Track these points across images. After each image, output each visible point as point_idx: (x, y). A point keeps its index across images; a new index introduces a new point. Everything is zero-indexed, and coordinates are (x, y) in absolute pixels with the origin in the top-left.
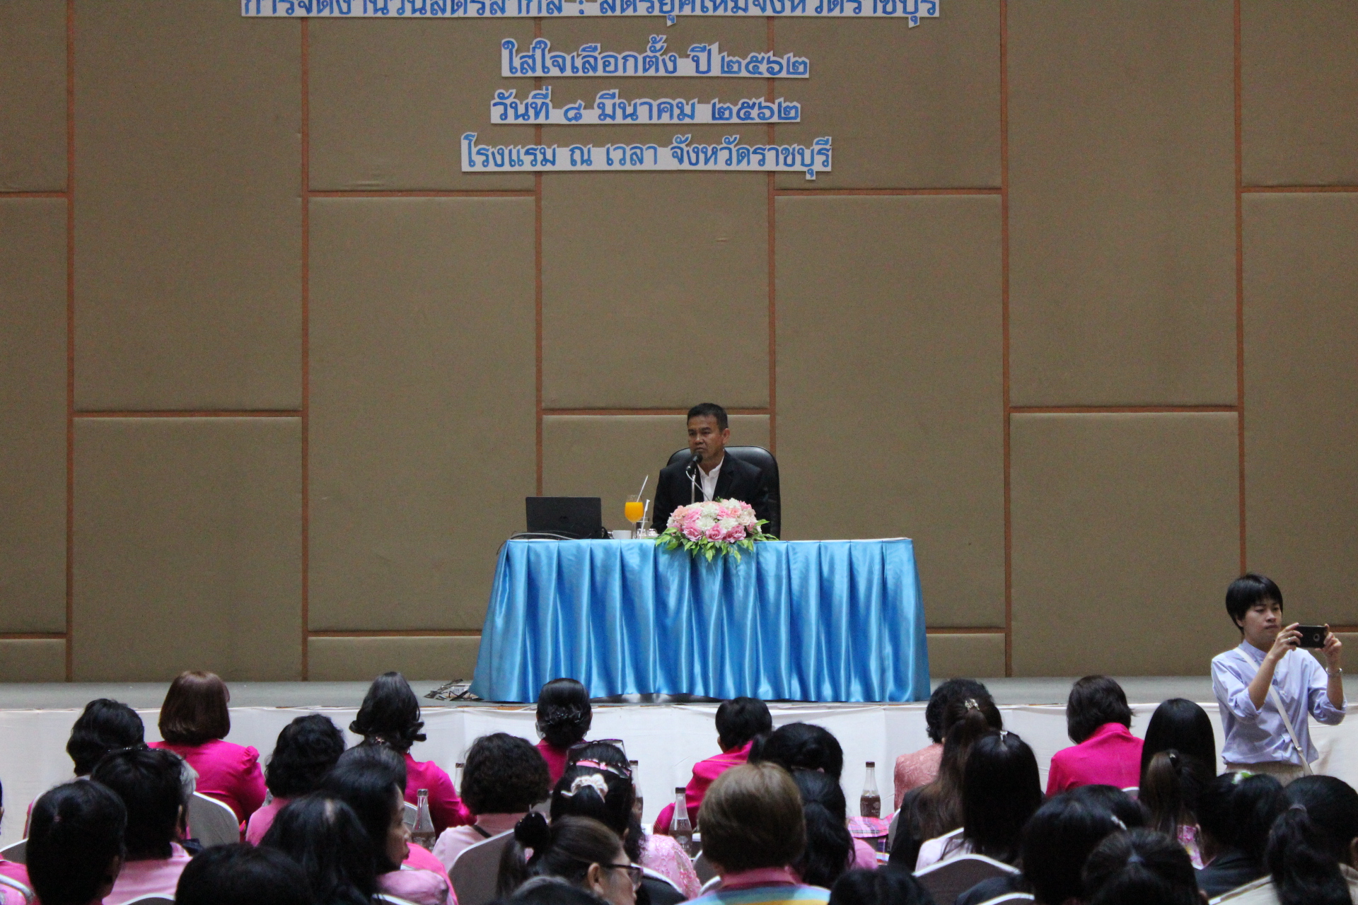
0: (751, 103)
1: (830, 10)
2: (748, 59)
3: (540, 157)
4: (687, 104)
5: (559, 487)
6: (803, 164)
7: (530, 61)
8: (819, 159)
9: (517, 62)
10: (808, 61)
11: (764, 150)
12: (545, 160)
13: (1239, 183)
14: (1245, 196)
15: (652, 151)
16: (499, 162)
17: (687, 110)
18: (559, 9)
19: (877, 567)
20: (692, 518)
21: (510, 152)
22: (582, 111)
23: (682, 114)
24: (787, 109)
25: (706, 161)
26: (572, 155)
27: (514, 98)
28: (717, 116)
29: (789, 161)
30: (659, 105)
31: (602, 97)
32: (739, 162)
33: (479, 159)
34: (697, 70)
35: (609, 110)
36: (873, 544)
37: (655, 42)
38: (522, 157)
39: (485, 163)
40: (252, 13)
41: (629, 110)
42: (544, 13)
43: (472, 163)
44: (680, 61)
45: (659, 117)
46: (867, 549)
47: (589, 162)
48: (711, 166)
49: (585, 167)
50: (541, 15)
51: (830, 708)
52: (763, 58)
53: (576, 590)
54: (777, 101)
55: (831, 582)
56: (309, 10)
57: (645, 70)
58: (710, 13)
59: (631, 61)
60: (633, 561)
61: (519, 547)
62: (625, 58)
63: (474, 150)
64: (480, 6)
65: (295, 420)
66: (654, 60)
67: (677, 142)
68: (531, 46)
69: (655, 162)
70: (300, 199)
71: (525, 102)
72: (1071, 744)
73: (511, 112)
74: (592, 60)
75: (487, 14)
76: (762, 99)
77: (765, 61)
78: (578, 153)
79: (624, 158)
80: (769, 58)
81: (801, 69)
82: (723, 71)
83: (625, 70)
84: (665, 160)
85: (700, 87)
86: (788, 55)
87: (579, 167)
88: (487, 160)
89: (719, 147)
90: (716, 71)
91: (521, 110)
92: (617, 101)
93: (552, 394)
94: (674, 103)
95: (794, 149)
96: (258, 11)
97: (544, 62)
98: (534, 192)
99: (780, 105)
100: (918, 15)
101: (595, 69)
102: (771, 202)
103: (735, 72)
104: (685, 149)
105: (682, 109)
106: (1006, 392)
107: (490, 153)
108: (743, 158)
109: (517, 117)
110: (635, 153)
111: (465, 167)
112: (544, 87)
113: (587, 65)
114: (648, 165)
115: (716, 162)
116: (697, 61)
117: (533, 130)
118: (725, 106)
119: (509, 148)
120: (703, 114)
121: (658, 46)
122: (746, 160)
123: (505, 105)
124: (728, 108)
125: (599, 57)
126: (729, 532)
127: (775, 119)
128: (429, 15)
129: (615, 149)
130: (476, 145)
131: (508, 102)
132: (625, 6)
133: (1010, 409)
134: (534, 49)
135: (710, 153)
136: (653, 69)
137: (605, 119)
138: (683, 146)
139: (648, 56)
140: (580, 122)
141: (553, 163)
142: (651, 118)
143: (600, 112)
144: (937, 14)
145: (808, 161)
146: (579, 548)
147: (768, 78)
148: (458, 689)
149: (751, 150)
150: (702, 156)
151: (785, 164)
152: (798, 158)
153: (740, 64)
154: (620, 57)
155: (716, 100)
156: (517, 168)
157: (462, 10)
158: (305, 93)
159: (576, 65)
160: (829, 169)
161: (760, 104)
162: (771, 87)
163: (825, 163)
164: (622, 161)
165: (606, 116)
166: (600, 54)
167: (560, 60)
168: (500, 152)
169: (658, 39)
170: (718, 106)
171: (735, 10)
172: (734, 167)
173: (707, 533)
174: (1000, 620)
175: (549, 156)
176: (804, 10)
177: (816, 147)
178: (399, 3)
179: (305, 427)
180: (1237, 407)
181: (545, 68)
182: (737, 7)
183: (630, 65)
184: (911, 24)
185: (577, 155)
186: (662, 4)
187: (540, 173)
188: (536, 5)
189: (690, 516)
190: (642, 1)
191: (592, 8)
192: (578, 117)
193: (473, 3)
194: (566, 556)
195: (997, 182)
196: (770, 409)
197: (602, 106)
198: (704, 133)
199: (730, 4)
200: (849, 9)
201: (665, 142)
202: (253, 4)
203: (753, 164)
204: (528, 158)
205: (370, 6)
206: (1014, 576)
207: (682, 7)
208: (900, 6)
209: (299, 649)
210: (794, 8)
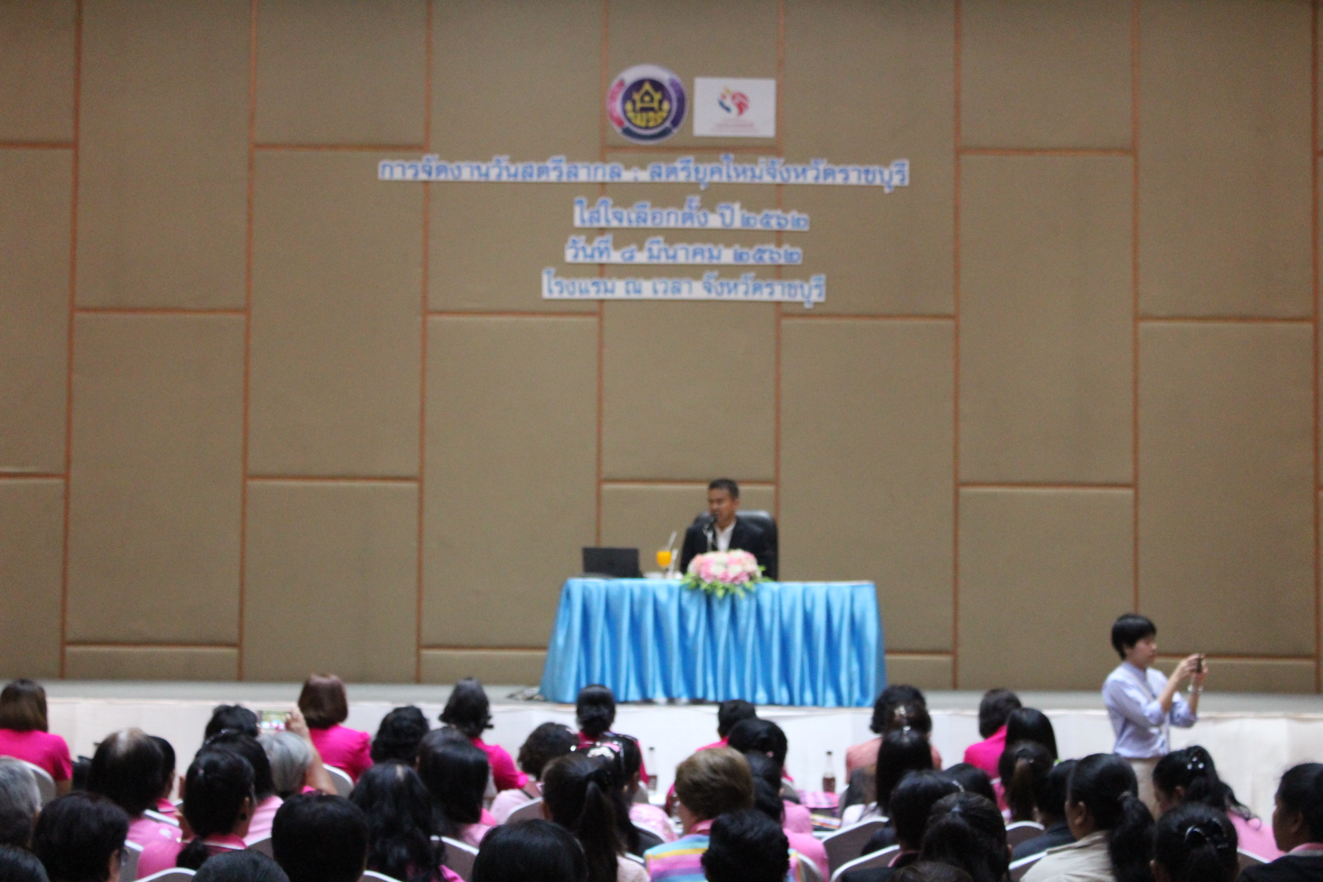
0: (764, 249)
1: (825, 179)
2: (762, 216)
3: (602, 288)
4: (715, 249)
5: (609, 542)
6: (803, 296)
7: (596, 215)
8: (815, 292)
9: (586, 215)
10: (807, 217)
11: (773, 284)
12: (606, 291)
13: (1136, 314)
14: (1141, 324)
15: (688, 284)
16: (572, 291)
17: (715, 253)
18: (619, 175)
19: (848, 604)
21: (580, 283)
22: (635, 254)
23: (711, 257)
24: (791, 254)
25: (729, 292)
26: (627, 287)
27: (584, 243)
28: (738, 258)
29: (792, 293)
30: (694, 250)
31: (650, 243)
32: (754, 293)
33: (556, 289)
34: (723, 224)
35: (655, 252)
36: (845, 586)
37: (691, 202)
38: (589, 288)
39: (561, 292)
40: (387, 176)
41: (671, 253)
42: (607, 179)
43: (550, 291)
44: (711, 217)
45: (694, 259)
46: (840, 590)
47: (638, 291)
48: (733, 296)
49: (636, 297)
50: (605, 181)
52: (773, 215)
53: (619, 617)
54: (784, 248)
55: (812, 615)
56: (430, 174)
57: (684, 223)
58: (734, 179)
59: (673, 216)
60: (663, 596)
61: (577, 584)
62: (668, 214)
63: (552, 282)
64: (559, 173)
65: (413, 486)
66: (690, 215)
67: (707, 278)
68: (597, 204)
69: (690, 293)
70: (419, 319)
71: (591, 246)
73: (581, 254)
74: (643, 215)
75: (564, 179)
76: (772, 246)
77: (775, 217)
78: (631, 285)
79: (668, 289)
80: (778, 214)
81: (802, 223)
82: (743, 225)
83: (668, 223)
84: (695, 290)
85: (725, 236)
86: (792, 213)
87: (633, 296)
88: (562, 290)
89: (739, 282)
90: (737, 224)
91: (589, 251)
92: (662, 245)
93: (609, 469)
94: (705, 248)
95: (796, 284)
96: (392, 175)
98: (598, 315)
99: (786, 250)
100: (892, 184)
101: (645, 221)
102: (778, 323)
103: (751, 226)
104: (713, 283)
105: (710, 251)
106: (956, 472)
107: (564, 285)
108: (757, 290)
109: (585, 257)
110: (675, 286)
111: (546, 294)
112: (606, 235)
113: (639, 219)
114: (685, 295)
115: (736, 294)
116: (722, 215)
117: (597, 268)
118: (744, 251)
119: (579, 281)
120: (727, 256)
121: (694, 205)
122: (759, 292)
123: (577, 248)
124: (746, 253)
125: (649, 212)
126: (735, 576)
127: (782, 261)
128: (520, 179)
129: (660, 282)
130: (554, 277)
131: (579, 245)
132: (669, 174)
133: (959, 484)
134: (599, 206)
135: (732, 286)
136: (690, 222)
137: (653, 259)
138: (711, 281)
139: (686, 212)
140: (633, 262)
141: (612, 293)
142: (687, 259)
144: (907, 182)
145: (806, 293)
146: (622, 589)
147: (777, 231)
148: (530, 692)
149: (764, 284)
150: (726, 289)
151: (789, 295)
152: (799, 291)
153: (756, 219)
154: (664, 212)
155: (737, 246)
156: (585, 296)
157: (545, 176)
158: (426, 237)
159: (631, 218)
160: (822, 299)
161: (770, 250)
162: (779, 237)
163: (820, 295)
164: (665, 291)
165: (654, 257)
166: (649, 210)
167: (619, 215)
168: (573, 283)
169: (694, 200)
170: (739, 251)
171: (752, 178)
172: (751, 297)
173: (719, 577)
174: (948, 645)
175: (609, 287)
176: (805, 179)
177: (813, 283)
178: (498, 170)
179: (421, 490)
180: (1133, 485)
181: (607, 221)
182: (754, 176)
183: (672, 219)
184: (887, 190)
185: (631, 287)
186: (697, 171)
187: (602, 301)
188: (602, 173)
189: (706, 564)
190: (682, 171)
191: (644, 176)
192: (632, 257)
193: (554, 171)
194: (613, 593)
195: (950, 310)
196: (775, 482)
197: (650, 250)
198: (729, 272)
199: (749, 174)
200: (839, 179)
201: (697, 277)
202: (388, 170)
203: (764, 295)
204: (593, 290)
205: (476, 172)
206: (961, 614)
207: (712, 174)
208: (878, 177)
209: (414, 659)
210: (797, 177)
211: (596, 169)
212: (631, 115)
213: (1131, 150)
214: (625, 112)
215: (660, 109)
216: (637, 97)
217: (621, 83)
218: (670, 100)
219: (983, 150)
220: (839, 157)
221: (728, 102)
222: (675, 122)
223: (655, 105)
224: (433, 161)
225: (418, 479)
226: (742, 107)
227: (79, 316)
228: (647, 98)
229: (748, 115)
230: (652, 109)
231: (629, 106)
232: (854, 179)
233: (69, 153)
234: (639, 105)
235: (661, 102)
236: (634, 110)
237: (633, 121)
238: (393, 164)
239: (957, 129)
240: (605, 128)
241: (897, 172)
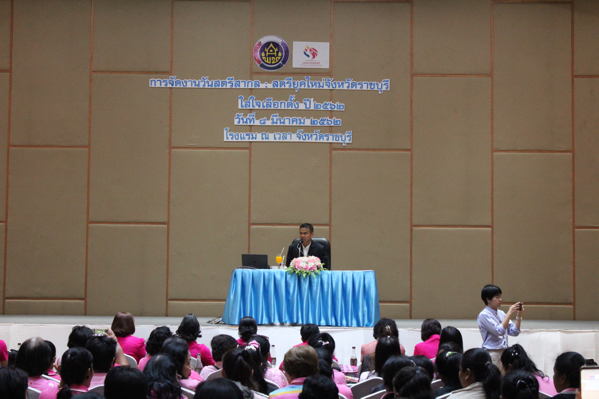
0: (324, 119)
1: (352, 87)
2: (324, 104)
3: (251, 137)
4: (302, 119)
6: (342, 140)
7: (248, 104)
8: (348, 139)
9: (244, 104)
10: (344, 105)
11: (328, 135)
12: (253, 138)
13: (492, 149)
14: (495, 154)
15: (290, 135)
16: (237, 138)
17: (302, 121)
18: (259, 86)
19: (362, 280)
20: (299, 262)
21: (241, 134)
22: (266, 121)
23: (300, 123)
24: (337, 121)
25: (309, 139)
26: (262, 136)
27: (243, 116)
28: (312, 123)
29: (337, 139)
30: (292, 119)
31: (273, 116)
32: (320, 139)
33: (230, 137)
34: (306, 108)
35: (275, 121)
36: (361, 272)
37: (291, 97)
38: (245, 136)
39: (232, 138)
40: (153, 86)
41: (282, 121)
42: (253, 87)
43: (227, 138)
44: (300, 104)
45: (292, 123)
46: (359, 274)
47: (268, 138)
48: (310, 141)
49: (267, 140)
50: (252, 88)
51: (345, 328)
52: (329, 104)
53: (258, 286)
54: (333, 119)
55: (346, 285)
56: (172, 85)
57: (288, 107)
58: (311, 88)
59: (283, 104)
60: (278, 277)
61: (239, 272)
62: (281, 103)
63: (228, 134)
64: (231, 84)
65: (165, 226)
66: (291, 104)
67: (298, 132)
68: (249, 98)
69: (291, 139)
70: (168, 150)
71: (246, 117)
73: (241, 121)
74: (269, 104)
75: (234, 87)
76: (328, 118)
77: (329, 105)
78: (264, 135)
79: (280, 137)
80: (331, 104)
81: (342, 107)
82: (315, 108)
83: (281, 107)
84: (294, 138)
85: (307, 113)
86: (337, 103)
87: (264, 140)
88: (233, 137)
89: (313, 134)
90: (312, 108)
91: (245, 120)
92: (278, 117)
93: (254, 218)
94: (298, 118)
95: (339, 135)
96: (155, 85)
97: (253, 104)
98: (249, 148)
99: (334, 120)
100: (382, 89)
101: (270, 107)
102: (331, 153)
103: (318, 108)
104: (301, 134)
105: (300, 121)
106: (411, 221)
107: (234, 135)
108: (321, 138)
109: (243, 123)
110: (284, 136)
112: (253, 113)
113: (268, 105)
114: (288, 140)
115: (312, 139)
116: (306, 105)
117: (249, 127)
118: (315, 120)
119: (241, 133)
120: (308, 122)
121: (292, 99)
122: (322, 138)
123: (239, 118)
124: (316, 120)
125: (272, 102)
126: (311, 267)
127: (332, 125)
128: (214, 87)
129: (277, 134)
130: (229, 132)
131: (240, 117)
132: (281, 85)
133: (412, 226)
134: (250, 99)
135: (310, 136)
136: (291, 107)
137: (274, 124)
138: (300, 133)
139: (289, 102)
140: (265, 125)
141: (256, 138)
142: (289, 123)
143: (272, 121)
144: (389, 89)
145: (343, 139)
146: (260, 272)
147: (330, 111)
148: (217, 320)
149: (324, 135)
150: (307, 137)
151: (336, 140)
152: (340, 138)
153: (321, 105)
154: (279, 103)
155: (312, 118)
156: (243, 140)
157: (225, 85)
158: (171, 113)
159: (264, 105)
160: (351, 142)
161: (327, 119)
162: (331, 113)
163: (349, 140)
164: (279, 138)
165: (274, 123)
166: (272, 101)
167: (259, 103)
168: (237, 134)
169: (292, 97)
170: (313, 120)
171: (319, 87)
172: (318, 141)
173: (304, 268)
174: (408, 299)
175: (254, 136)
176: (343, 87)
177: (347, 134)
178: (203, 83)
179: (168, 229)
180: (491, 226)
181: (253, 106)
182: (320, 86)
184: (380, 93)
185: (264, 136)
186: (294, 84)
187: (251, 142)
190: (287, 84)
191: (270, 86)
192: (264, 123)
193: (229, 83)
194: (255, 275)
195: (409, 147)
196: (329, 225)
197: (273, 119)
198: (308, 129)
199: (318, 85)
200: (358, 87)
201: (294, 132)
202: (153, 82)
203: (325, 140)
204: (247, 137)
205: (193, 84)
206: (413, 284)
207: (301, 86)
208: (376, 86)
209: (165, 305)
210: (339, 87)
211: (248, 83)
212: (263, 58)
213: (490, 75)
214: (261, 57)
215: (277, 56)
216: (267, 50)
217: (260, 43)
218: (282, 52)
219: (423, 75)
220: (358, 78)
221: (308, 53)
222: (284, 62)
223: (275, 54)
224: (174, 78)
225: (167, 223)
226: (314, 55)
227: (12, 149)
228: (271, 51)
229: (317, 59)
230: (274, 56)
231: (263, 54)
232: (365, 88)
233: (8, 74)
234: (268, 54)
235: (277, 53)
236: (265, 56)
237: (265, 61)
238: (156, 80)
239: (412, 65)
240: (251, 65)
241: (384, 85)
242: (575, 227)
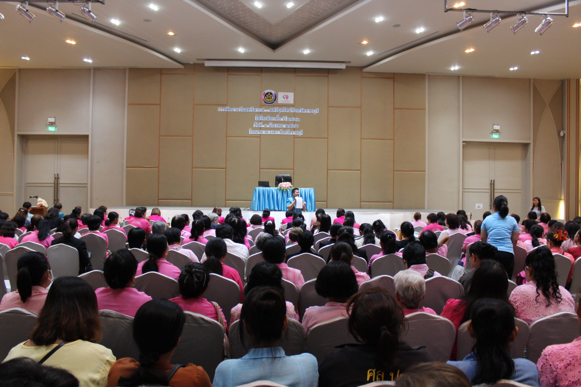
0: (291, 125)
1: (303, 112)
2: (291, 119)
5: (262, 180)
6: (299, 134)
8: (301, 133)
9: (257, 118)
10: (300, 119)
11: (293, 132)
12: (261, 133)
13: (361, 138)
14: (362, 140)
16: (255, 133)
17: (282, 126)
18: (264, 111)
19: (309, 192)
23: (281, 126)
24: (297, 126)
25: (285, 133)
26: (265, 132)
27: (257, 123)
28: (286, 127)
29: (297, 133)
30: (278, 125)
32: (289, 133)
33: (252, 132)
34: (284, 120)
35: (271, 125)
36: (308, 189)
37: (278, 116)
39: (253, 133)
40: (219, 110)
41: (274, 125)
42: (262, 111)
43: (251, 133)
44: (281, 119)
45: (278, 127)
47: (267, 133)
48: (285, 134)
49: (267, 134)
52: (293, 118)
53: (265, 195)
54: (295, 125)
56: (228, 110)
58: (286, 112)
60: (274, 191)
61: (257, 188)
63: (251, 131)
65: (224, 170)
70: (226, 138)
72: (337, 218)
73: (256, 125)
75: (253, 111)
84: (278, 133)
85: (284, 122)
86: (297, 118)
89: (286, 131)
90: (286, 120)
91: (258, 125)
93: (262, 167)
98: (260, 137)
101: (269, 119)
102: (294, 139)
103: (289, 120)
105: (281, 125)
106: (327, 168)
111: (250, 133)
112: (261, 122)
114: (276, 133)
116: (283, 118)
117: (260, 128)
118: (288, 125)
120: (284, 126)
126: (287, 187)
127: (295, 127)
128: (245, 111)
129: (271, 131)
132: (273, 110)
133: (328, 170)
134: (260, 116)
136: (277, 120)
138: (281, 131)
139: (276, 118)
143: (269, 126)
144: (318, 113)
146: (266, 189)
147: (294, 121)
148: (248, 209)
155: (286, 124)
156: (257, 134)
158: (227, 122)
159: (266, 119)
160: (302, 135)
161: (293, 125)
162: (294, 123)
163: (302, 134)
164: (273, 133)
166: (269, 117)
168: (255, 131)
172: (289, 134)
173: (284, 187)
174: (326, 200)
175: (262, 132)
177: (301, 131)
178: (241, 109)
179: (226, 171)
180: (360, 170)
181: (261, 119)
183: (274, 119)
184: (315, 114)
186: (279, 110)
187: (260, 135)
188: (260, 110)
189: (282, 184)
190: (276, 110)
191: (268, 111)
192: (266, 126)
193: (251, 110)
194: (264, 190)
195: (327, 137)
196: (293, 169)
197: (270, 125)
198: (285, 129)
199: (289, 111)
200: (306, 112)
201: (279, 130)
202: (219, 109)
203: (291, 134)
204: (259, 132)
205: (236, 110)
206: (328, 194)
207: (281, 111)
208: (313, 111)
209: (225, 203)
210: (298, 111)
211: (259, 109)
212: (266, 99)
213: (361, 107)
214: (265, 98)
215: (272, 98)
216: (267, 96)
217: (264, 93)
219: (333, 107)
220: (305, 108)
221: (285, 97)
222: (275, 101)
223: (271, 97)
224: (228, 108)
225: (225, 168)
226: (287, 98)
227: (161, 137)
228: (269, 96)
229: (288, 99)
230: (270, 98)
231: (266, 97)
232: (308, 112)
233: (159, 106)
234: (268, 97)
235: (272, 97)
236: (267, 98)
238: (221, 108)
239: (328, 102)
240: (261, 102)
241: (317, 111)
242: (394, 171)
